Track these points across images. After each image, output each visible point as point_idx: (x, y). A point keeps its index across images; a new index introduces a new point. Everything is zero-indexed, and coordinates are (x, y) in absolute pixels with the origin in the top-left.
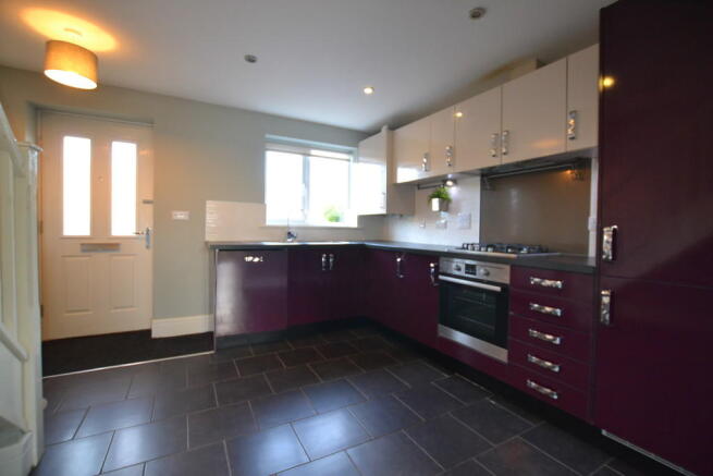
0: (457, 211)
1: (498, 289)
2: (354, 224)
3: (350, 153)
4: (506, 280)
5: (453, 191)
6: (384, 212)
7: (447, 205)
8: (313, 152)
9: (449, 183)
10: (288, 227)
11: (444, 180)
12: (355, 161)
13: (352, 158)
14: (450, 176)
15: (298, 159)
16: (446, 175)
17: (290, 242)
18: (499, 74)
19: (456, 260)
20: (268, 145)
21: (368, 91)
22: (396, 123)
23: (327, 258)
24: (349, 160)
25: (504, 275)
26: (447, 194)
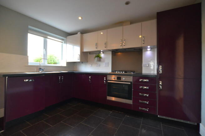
0: (104, 61)
1: (130, 83)
2: (65, 65)
3: (63, 40)
4: (132, 81)
5: (102, 55)
6: (79, 61)
7: (101, 59)
8: (48, 37)
9: (102, 53)
10: (40, 66)
11: (100, 52)
12: (64, 43)
13: (63, 42)
14: (102, 51)
15: (42, 39)
16: (101, 50)
17: (40, 72)
18: (120, 23)
19: (113, 76)
20: (29, 31)
21: (80, 18)
22: (83, 32)
23: (61, 78)
24: (62, 42)
25: (130, 79)
26: (100, 56)
